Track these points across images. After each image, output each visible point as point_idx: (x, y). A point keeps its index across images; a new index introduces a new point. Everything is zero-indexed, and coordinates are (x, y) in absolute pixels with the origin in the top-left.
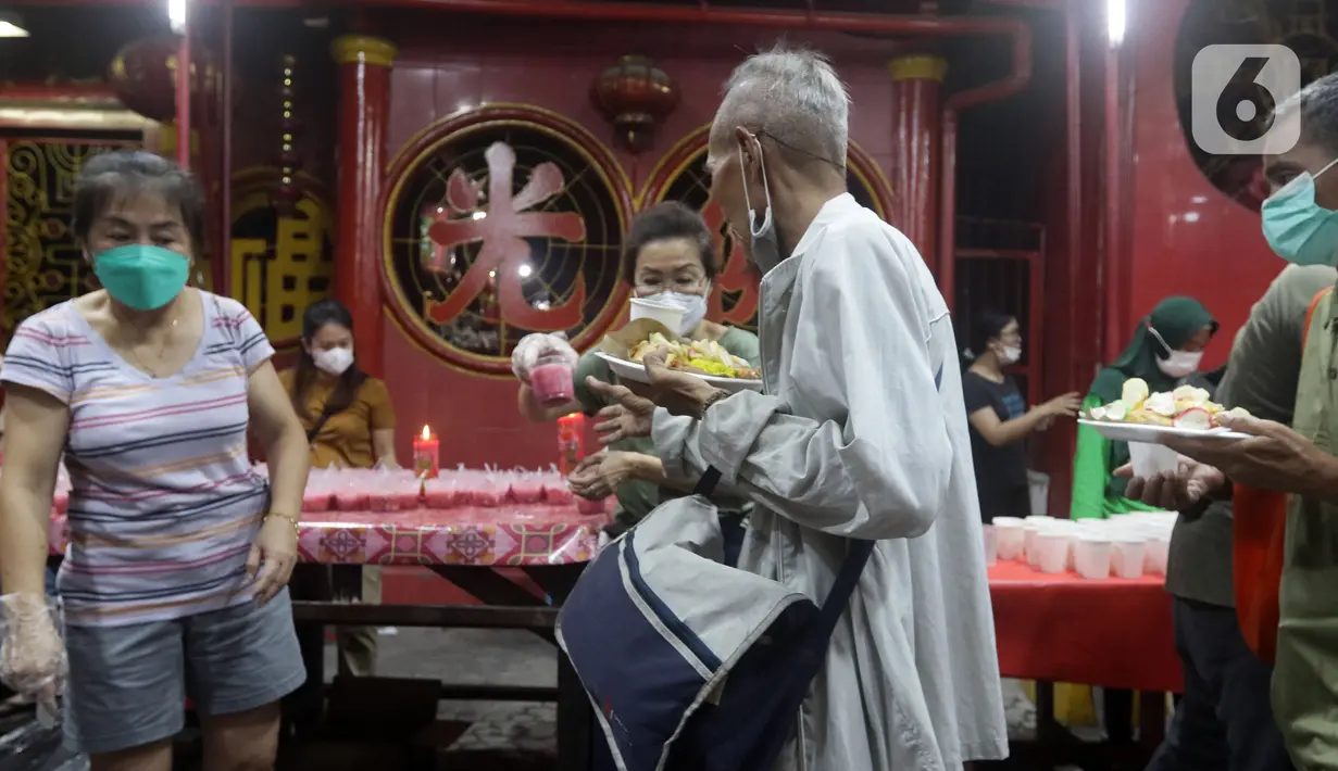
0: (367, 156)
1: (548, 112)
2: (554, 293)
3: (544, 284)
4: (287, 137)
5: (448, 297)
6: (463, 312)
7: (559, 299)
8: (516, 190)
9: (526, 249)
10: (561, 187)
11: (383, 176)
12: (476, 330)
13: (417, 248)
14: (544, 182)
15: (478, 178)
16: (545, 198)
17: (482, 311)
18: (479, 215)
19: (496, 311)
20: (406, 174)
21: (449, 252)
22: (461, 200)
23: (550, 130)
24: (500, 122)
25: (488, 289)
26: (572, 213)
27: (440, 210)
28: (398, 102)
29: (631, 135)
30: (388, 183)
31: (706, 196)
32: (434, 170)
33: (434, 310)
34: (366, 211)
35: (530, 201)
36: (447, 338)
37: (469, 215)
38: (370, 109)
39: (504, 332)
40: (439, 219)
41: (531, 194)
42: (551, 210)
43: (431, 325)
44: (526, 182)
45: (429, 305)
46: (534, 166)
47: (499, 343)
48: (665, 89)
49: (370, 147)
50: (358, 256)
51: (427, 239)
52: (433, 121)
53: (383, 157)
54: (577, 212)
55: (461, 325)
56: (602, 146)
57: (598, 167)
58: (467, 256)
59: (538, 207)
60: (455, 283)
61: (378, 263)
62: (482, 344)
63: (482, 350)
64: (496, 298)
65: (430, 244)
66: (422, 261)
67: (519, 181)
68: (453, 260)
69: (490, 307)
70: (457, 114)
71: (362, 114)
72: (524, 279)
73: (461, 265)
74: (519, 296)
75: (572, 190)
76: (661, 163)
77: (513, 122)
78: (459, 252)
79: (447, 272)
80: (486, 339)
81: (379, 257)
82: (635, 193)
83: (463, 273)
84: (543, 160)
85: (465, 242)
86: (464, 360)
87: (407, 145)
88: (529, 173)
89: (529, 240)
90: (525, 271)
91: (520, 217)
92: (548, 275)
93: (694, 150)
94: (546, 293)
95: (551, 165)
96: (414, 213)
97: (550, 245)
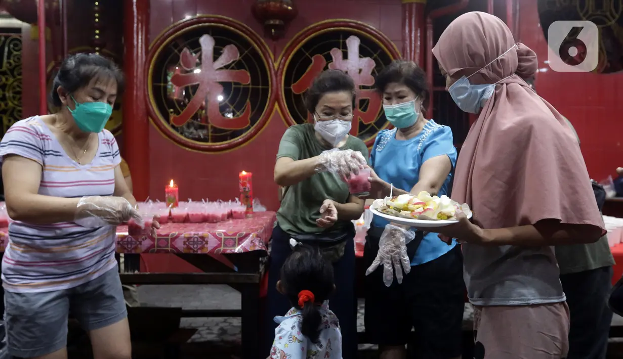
0: (139, 41)
1: (231, 19)
2: (235, 110)
3: (230, 105)
4: (97, 32)
5: (182, 113)
6: (189, 120)
7: (238, 113)
8: (215, 59)
9: (221, 89)
10: (238, 57)
11: (147, 52)
12: (196, 129)
13: (165, 88)
14: (229, 55)
15: (196, 52)
16: (231, 62)
17: (199, 119)
18: (197, 71)
19: (206, 119)
20: (159, 50)
21: (182, 90)
22: (187, 64)
23: (232, 28)
24: (207, 24)
25: (202, 108)
26: (243, 70)
27: (177, 68)
28: (154, 14)
29: (273, 31)
30: (150, 54)
31: (311, 61)
32: (173, 48)
33: (175, 119)
34: (139, 70)
35: (222, 64)
36: (182, 133)
37: (192, 71)
38: (140, 18)
39: (210, 130)
40: (177, 73)
41: (222, 61)
42: (233, 68)
43: (173, 127)
44: (221, 54)
45: (172, 117)
46: (224, 46)
47: (208, 136)
48: (290, 8)
49: (140, 37)
50: (135, 92)
51: (170, 83)
52: (172, 23)
53: (147, 42)
54: (246, 70)
55: (188, 127)
56: (258, 36)
57: (256, 46)
58: (191, 91)
59: (226, 67)
60: (185, 105)
61: (146, 96)
62: (200, 136)
63: (199, 139)
64: (206, 113)
65: (172, 86)
66: (168, 94)
67: (217, 54)
68: (184, 93)
69: (203, 116)
70: (184, 20)
71: (135, 20)
72: (220, 103)
73: (188, 96)
74: (217, 111)
75: (243, 58)
76: (288, 45)
77: (213, 24)
78: (187, 89)
79: (180, 99)
80: (202, 133)
81: (146, 93)
82: (275, 60)
83: (189, 100)
84: (229, 43)
85: (189, 85)
86: (191, 144)
87: (158, 36)
88: (222, 50)
89: (222, 83)
90: (220, 98)
91: (217, 72)
92: (232, 101)
93: (304, 38)
94: (231, 109)
95: (233, 46)
96: (164, 69)
97: (233, 86)
